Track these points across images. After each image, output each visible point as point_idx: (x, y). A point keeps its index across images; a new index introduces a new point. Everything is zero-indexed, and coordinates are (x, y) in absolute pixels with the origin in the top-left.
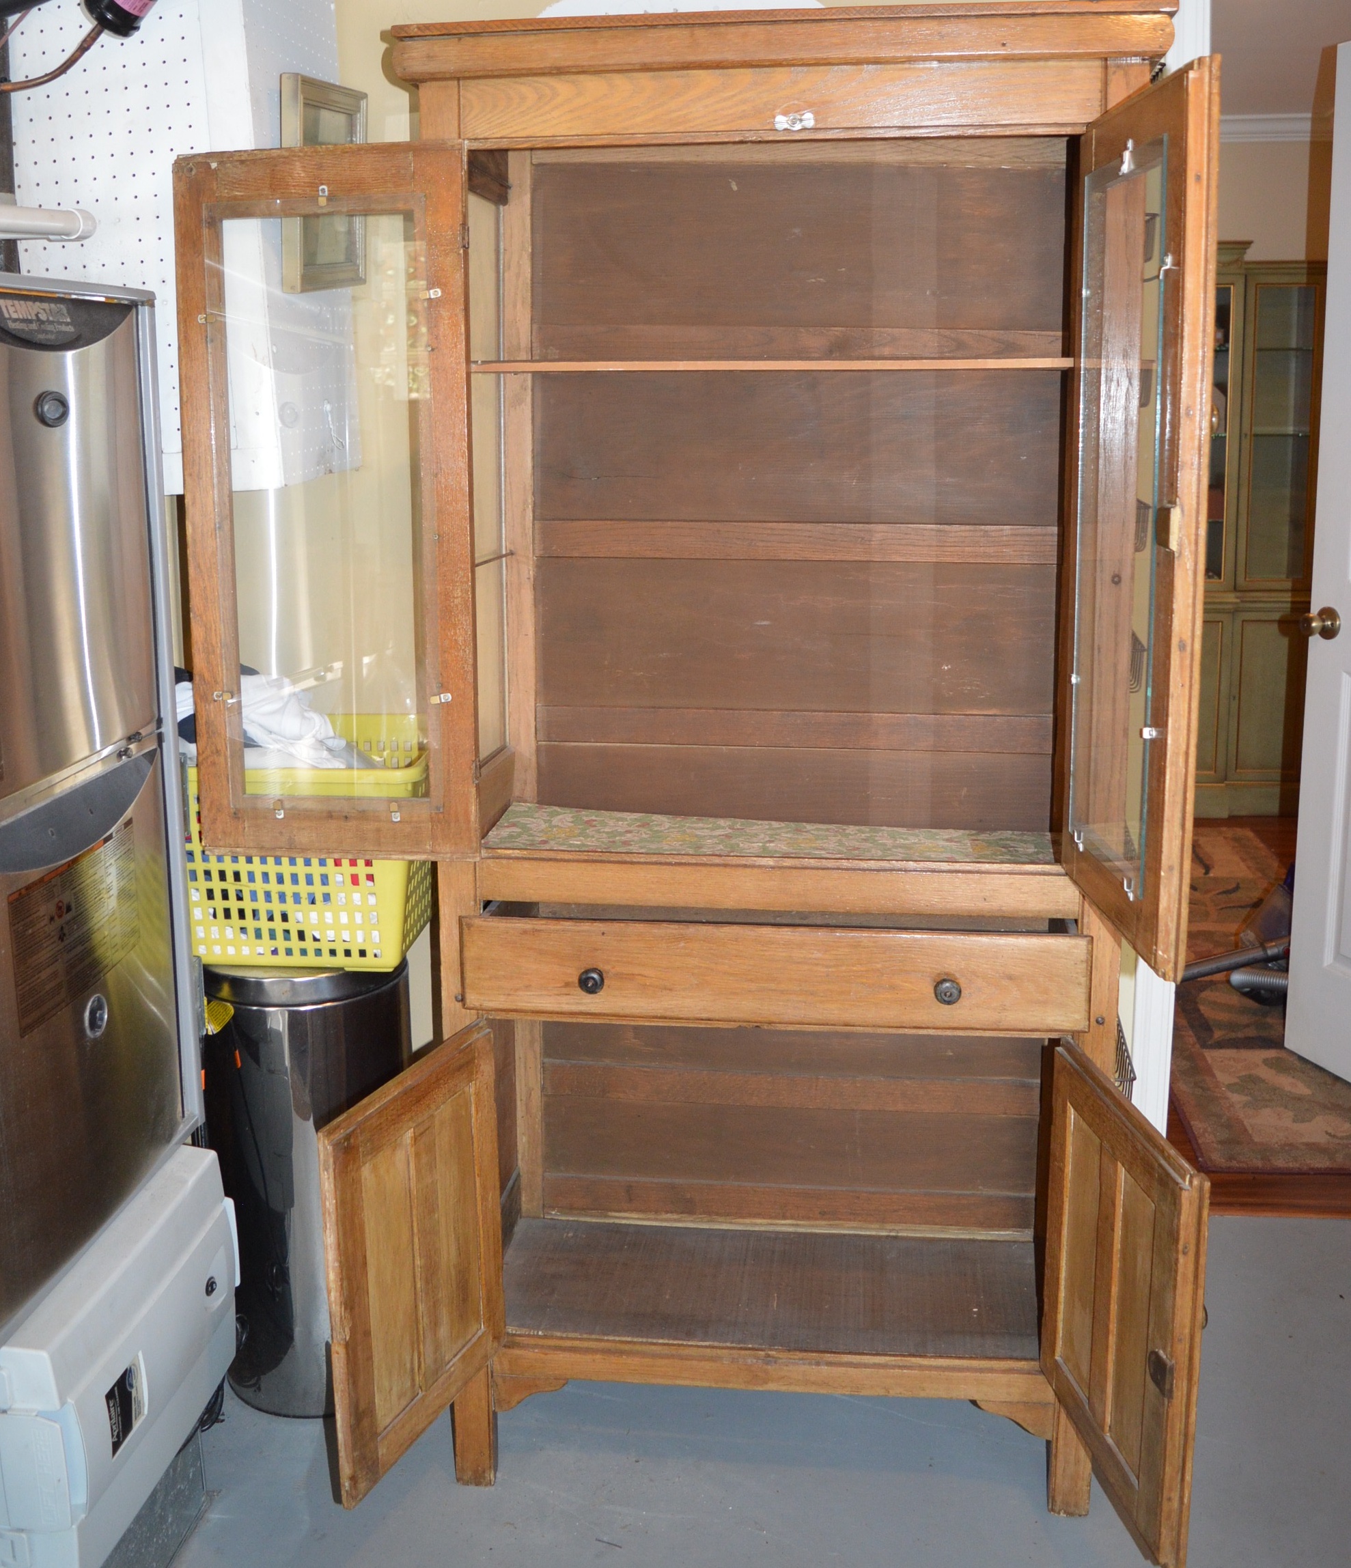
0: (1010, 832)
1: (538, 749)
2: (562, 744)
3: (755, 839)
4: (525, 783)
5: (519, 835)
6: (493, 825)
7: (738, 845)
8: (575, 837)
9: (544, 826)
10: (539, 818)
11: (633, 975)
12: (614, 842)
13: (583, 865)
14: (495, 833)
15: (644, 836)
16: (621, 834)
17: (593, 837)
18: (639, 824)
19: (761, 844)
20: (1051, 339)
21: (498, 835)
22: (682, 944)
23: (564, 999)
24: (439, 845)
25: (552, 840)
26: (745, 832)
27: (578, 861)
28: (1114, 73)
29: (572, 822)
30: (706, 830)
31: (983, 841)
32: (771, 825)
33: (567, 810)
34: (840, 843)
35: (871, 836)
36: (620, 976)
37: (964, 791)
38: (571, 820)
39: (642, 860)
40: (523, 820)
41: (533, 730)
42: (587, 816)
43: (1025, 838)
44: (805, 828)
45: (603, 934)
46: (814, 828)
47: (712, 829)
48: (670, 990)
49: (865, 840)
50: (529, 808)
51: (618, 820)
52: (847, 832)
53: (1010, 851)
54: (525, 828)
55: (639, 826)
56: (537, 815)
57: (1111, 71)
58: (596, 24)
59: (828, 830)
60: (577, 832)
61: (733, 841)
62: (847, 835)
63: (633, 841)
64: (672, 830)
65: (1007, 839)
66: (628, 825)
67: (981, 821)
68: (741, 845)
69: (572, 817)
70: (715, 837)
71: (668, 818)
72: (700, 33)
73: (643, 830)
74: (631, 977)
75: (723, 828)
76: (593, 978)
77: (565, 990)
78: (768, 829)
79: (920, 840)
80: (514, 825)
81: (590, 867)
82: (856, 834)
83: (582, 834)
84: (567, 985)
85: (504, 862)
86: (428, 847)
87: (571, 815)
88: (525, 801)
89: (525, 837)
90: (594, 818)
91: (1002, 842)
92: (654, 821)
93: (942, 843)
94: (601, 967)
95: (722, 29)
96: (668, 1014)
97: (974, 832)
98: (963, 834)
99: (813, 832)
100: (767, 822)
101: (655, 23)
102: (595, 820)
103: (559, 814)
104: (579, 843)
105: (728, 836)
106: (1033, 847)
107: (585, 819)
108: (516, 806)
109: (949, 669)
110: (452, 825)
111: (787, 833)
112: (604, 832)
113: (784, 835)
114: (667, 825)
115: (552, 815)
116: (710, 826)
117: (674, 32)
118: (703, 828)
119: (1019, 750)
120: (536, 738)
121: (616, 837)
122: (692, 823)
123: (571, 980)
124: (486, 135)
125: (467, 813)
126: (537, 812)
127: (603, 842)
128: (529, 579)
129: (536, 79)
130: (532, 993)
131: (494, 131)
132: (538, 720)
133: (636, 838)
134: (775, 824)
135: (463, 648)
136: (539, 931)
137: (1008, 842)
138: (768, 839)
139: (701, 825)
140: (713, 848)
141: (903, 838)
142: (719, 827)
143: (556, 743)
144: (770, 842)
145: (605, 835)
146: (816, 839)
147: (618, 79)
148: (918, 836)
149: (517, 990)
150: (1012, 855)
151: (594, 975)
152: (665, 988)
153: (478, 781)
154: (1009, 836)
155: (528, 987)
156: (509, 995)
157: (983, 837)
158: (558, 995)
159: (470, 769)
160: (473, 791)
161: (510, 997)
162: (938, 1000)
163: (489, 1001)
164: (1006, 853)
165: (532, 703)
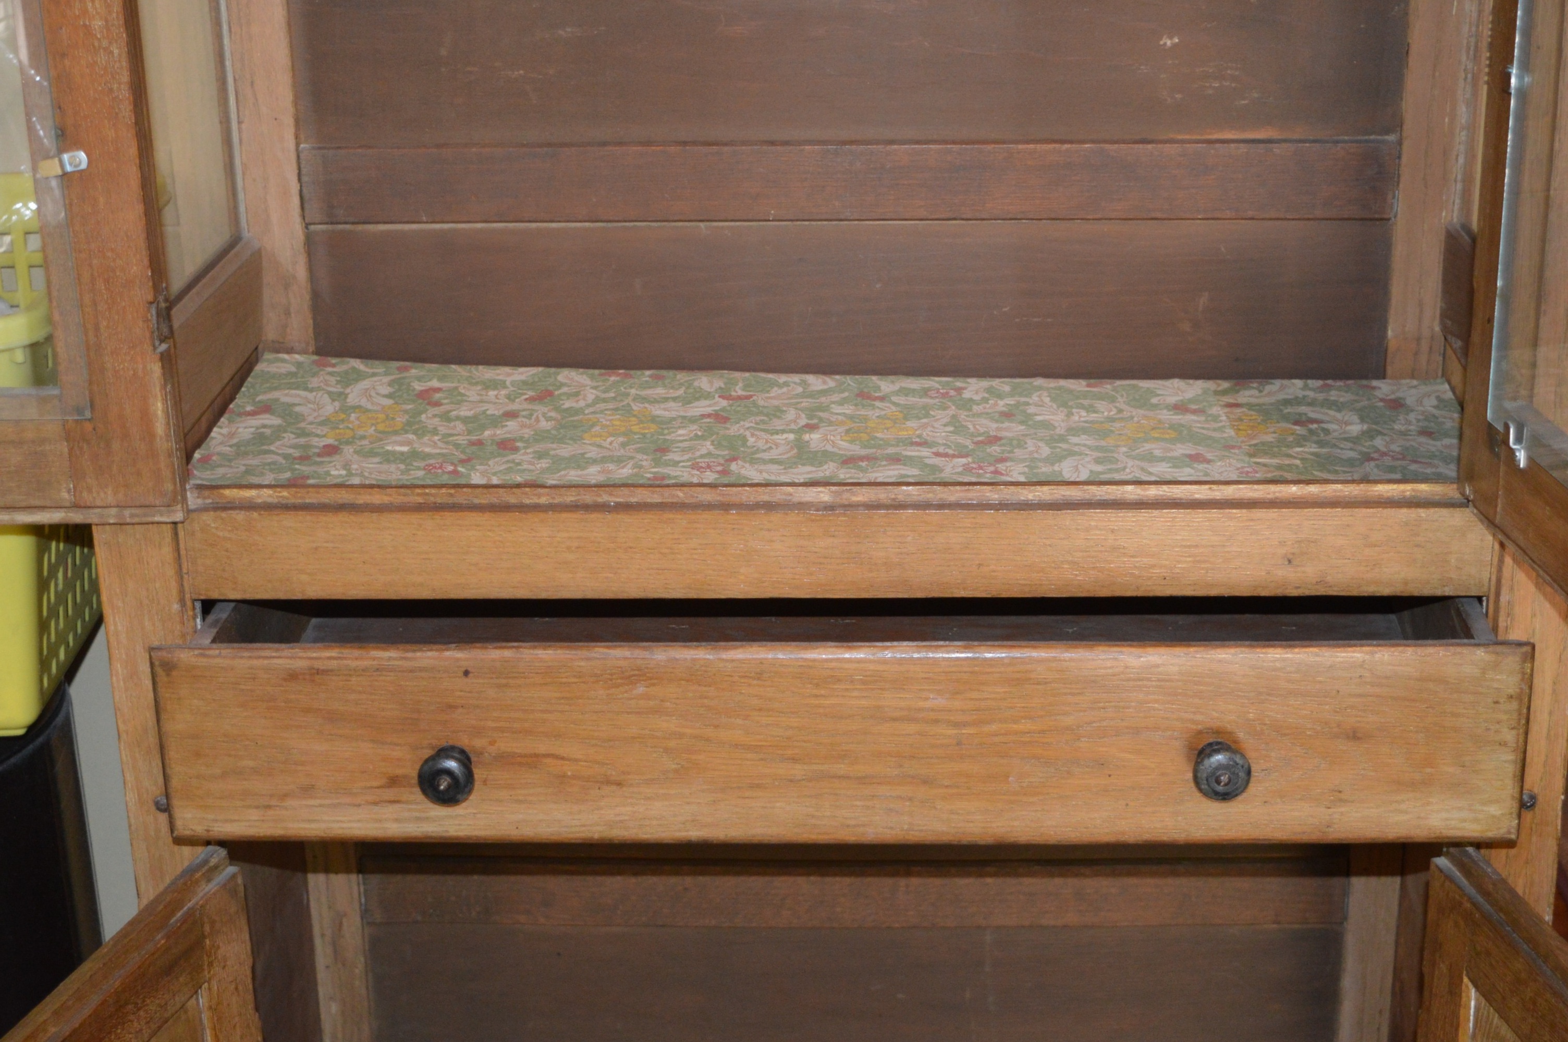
0: (1298, 383)
1: (314, 240)
2: (360, 227)
3: (778, 424)
4: (288, 313)
5: (278, 432)
6: (222, 411)
7: (744, 440)
8: (396, 433)
9: (330, 408)
10: (319, 389)
11: (536, 755)
12: (480, 443)
13: (415, 518)
14: (225, 431)
15: (544, 424)
16: (495, 422)
17: (435, 431)
18: (531, 393)
19: (791, 436)
21: (231, 435)
23: (389, 811)
24: (90, 490)
25: (348, 443)
26: (755, 404)
27: (403, 509)
29: (389, 396)
30: (671, 404)
31: (1250, 406)
32: (804, 383)
33: (379, 367)
34: (957, 426)
35: (1018, 404)
36: (506, 760)
37: (1203, 300)
38: (386, 390)
39: (543, 500)
40: (285, 396)
41: (296, 201)
42: (419, 379)
43: (1334, 395)
44: (878, 388)
45: (466, 673)
46: (897, 387)
47: (686, 401)
48: (619, 784)
49: (1007, 415)
50: (299, 365)
51: (490, 385)
52: (967, 395)
53: (1311, 432)
54: (290, 416)
55: (531, 400)
56: (314, 382)
59: (925, 392)
60: (401, 419)
61: (734, 429)
62: (967, 405)
63: (521, 439)
64: (602, 406)
65: (1297, 401)
66: (508, 397)
67: (1237, 360)
68: (751, 440)
69: (390, 384)
70: (693, 420)
71: (592, 378)
73: (540, 409)
74: (532, 761)
75: (708, 396)
76: (449, 772)
77: (390, 794)
78: (804, 395)
79: (1120, 411)
80: (266, 408)
81: (430, 521)
82: (985, 400)
83: (413, 426)
84: (393, 781)
85: (240, 516)
86: (65, 495)
87: (386, 379)
88: (290, 351)
89: (289, 438)
90: (435, 383)
91: (1289, 410)
92: (562, 385)
93: (1166, 416)
94: (464, 741)
97: (1225, 385)
98: (1205, 392)
99: (894, 399)
100: (796, 378)
102: (438, 390)
103: (360, 376)
104: (405, 449)
105: (720, 418)
106: (1355, 418)
107: (418, 386)
108: (269, 361)
109: (1175, 46)
110: (116, 445)
111: (841, 403)
112: (458, 418)
113: (836, 409)
114: (591, 395)
115: (349, 379)
116: (681, 392)
118: (666, 399)
120: (304, 218)
121: (483, 428)
122: (643, 386)
123: (399, 772)
125: (146, 417)
126: (314, 375)
127: (457, 446)
130: (317, 802)
132: (305, 179)
133: (527, 433)
134: (816, 382)
136: (325, 672)
137: (1303, 409)
138: (803, 421)
139: (660, 391)
140: (690, 449)
141: (1082, 407)
142: (701, 395)
143: (348, 227)
144: (811, 428)
145: (460, 427)
146: (906, 418)
148: (1113, 400)
149: (284, 796)
150: (1321, 444)
151: (452, 764)
152: (608, 782)
153: (164, 347)
154: (1300, 394)
155: (308, 790)
156: (269, 807)
157: (1249, 395)
158: (375, 803)
159: (147, 321)
160: (156, 369)
161: (270, 812)
162: (1200, 790)
163: (226, 821)
164: (1305, 438)
165: (290, 143)
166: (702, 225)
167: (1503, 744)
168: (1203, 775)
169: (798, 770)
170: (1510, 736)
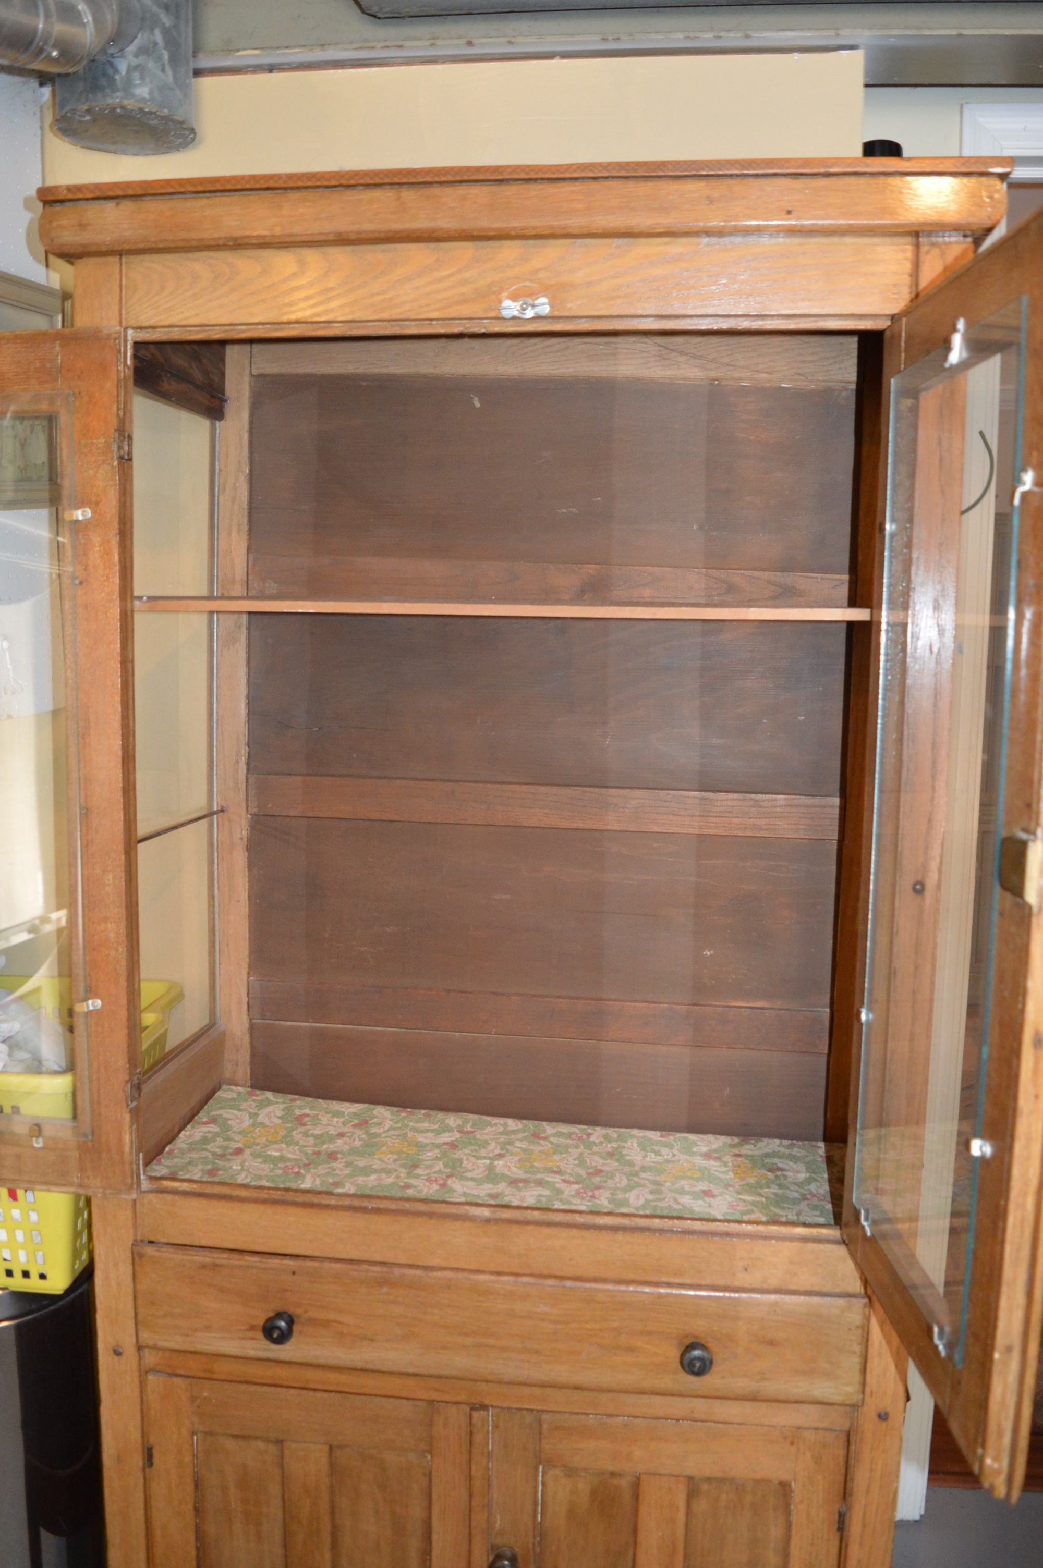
0: (777, 1141)
1: (252, 1028)
2: (278, 1023)
3: (483, 1153)
4: (237, 1065)
5: (216, 1135)
6: (190, 1120)
7: (461, 1161)
8: (276, 1142)
9: (247, 1122)
10: (245, 1110)
11: (328, 1321)
12: (319, 1153)
13: (261, 1207)
14: (187, 1133)
15: (357, 1143)
16: (331, 1139)
17: (297, 1144)
18: (356, 1121)
19: (488, 1162)
20: (838, 583)
21: (190, 1136)
22: (385, 1290)
23: (250, 1343)
24: (88, 1178)
25: (249, 1147)
26: (475, 1138)
27: (256, 1201)
28: (928, 252)
29: (280, 1118)
30: (430, 1134)
31: (746, 1156)
32: (505, 1125)
33: (280, 1098)
34: (581, 1159)
35: (617, 1149)
36: (312, 1322)
37: (727, 1092)
38: (279, 1113)
39: (333, 1202)
40: (225, 1113)
41: (245, 1007)
42: (300, 1108)
43: (795, 1151)
44: (545, 1131)
46: (554, 1131)
47: (438, 1133)
48: (372, 1340)
49: (610, 1155)
50: (239, 1094)
51: (338, 1114)
52: (592, 1139)
53: (777, 1177)
54: (225, 1127)
55: (355, 1126)
56: (244, 1105)
57: (924, 249)
58: (281, 184)
59: (570, 1135)
60: (282, 1133)
61: (458, 1154)
62: (590, 1145)
63: (341, 1152)
64: (392, 1132)
65: (774, 1154)
66: (343, 1123)
67: (744, 1125)
68: (465, 1163)
69: (283, 1110)
70: (438, 1146)
71: (392, 1113)
72: (408, 195)
73: (359, 1132)
74: (326, 1324)
75: (450, 1130)
76: (281, 1327)
77: (250, 1334)
78: (502, 1133)
79: (674, 1155)
80: (213, 1121)
81: (269, 1210)
82: (601, 1143)
83: (288, 1140)
84: (252, 1328)
85: (169, 1197)
86: (75, 1180)
87: (282, 1106)
88: (236, 1085)
89: (220, 1141)
90: (307, 1111)
91: (767, 1160)
92: (375, 1117)
93: (699, 1161)
94: (291, 1310)
95: (436, 191)
96: (369, 1366)
97: (736, 1140)
98: (725, 1143)
99: (552, 1139)
100: (502, 1121)
101: (352, 182)
102: (308, 1115)
103: (269, 1103)
104: (277, 1154)
105: (453, 1146)
106: (803, 1169)
107: (298, 1112)
108: (226, 1090)
109: (711, 956)
110: (104, 1155)
111: (521, 1140)
112: (313, 1135)
113: (518, 1144)
114: (388, 1124)
115: (262, 1105)
116: (437, 1126)
117: (377, 194)
118: (427, 1131)
119: (789, 1048)
120: (249, 1015)
121: (324, 1143)
122: (417, 1121)
123: (256, 1323)
124: (152, 322)
125: (120, 1141)
126: (246, 1101)
127: (306, 1154)
128: (241, 839)
129: (211, 254)
130: (212, 1335)
131: (162, 317)
132: (251, 996)
133: (346, 1148)
134: (512, 1124)
135: (115, 945)
136: (221, 1266)
137: (776, 1160)
138: (498, 1151)
139: (426, 1125)
140: (431, 1166)
141: (653, 1151)
142: (448, 1129)
143: (272, 1022)
144: (501, 1156)
145: (311, 1141)
146: (554, 1153)
147: (310, 255)
148: (672, 1147)
149: (196, 1330)
150: (780, 1186)
151: (283, 1324)
152: (365, 1338)
153: (134, 1104)
154: (777, 1149)
155: (207, 1328)
156: (187, 1335)
157: (747, 1149)
158: (242, 1338)
159: (124, 1091)
160: (127, 1117)
161: (188, 1338)
162: (684, 1370)
163: (165, 1340)
164: (772, 1182)
165: (245, 977)
166: (457, 1034)
167: (854, 1353)
168: (686, 1362)
169: (469, 1341)
170: (857, 1348)
